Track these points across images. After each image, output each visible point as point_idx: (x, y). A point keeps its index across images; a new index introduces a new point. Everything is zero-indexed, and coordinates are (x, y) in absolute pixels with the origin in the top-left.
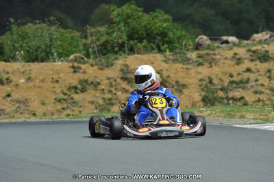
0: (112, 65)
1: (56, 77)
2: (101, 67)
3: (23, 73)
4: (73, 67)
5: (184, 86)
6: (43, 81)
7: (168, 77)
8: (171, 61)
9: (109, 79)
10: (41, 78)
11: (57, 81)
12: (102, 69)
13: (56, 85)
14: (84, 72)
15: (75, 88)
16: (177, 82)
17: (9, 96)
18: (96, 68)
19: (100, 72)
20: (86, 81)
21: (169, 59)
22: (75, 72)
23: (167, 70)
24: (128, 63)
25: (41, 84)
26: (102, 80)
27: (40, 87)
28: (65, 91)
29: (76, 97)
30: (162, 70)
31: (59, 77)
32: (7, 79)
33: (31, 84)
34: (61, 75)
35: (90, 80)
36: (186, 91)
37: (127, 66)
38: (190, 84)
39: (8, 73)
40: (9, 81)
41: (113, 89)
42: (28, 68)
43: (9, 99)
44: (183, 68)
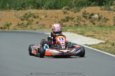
0: (80, 11)
1: (56, 16)
2: (75, 12)
3: (44, 14)
4: (64, 12)
5: (107, 20)
6: (51, 17)
7: (101, 16)
8: (103, 10)
9: (78, 16)
10: (51, 16)
11: (57, 17)
12: (75, 13)
13: (56, 19)
14: (68, 14)
15: (64, 20)
16: (105, 18)
17: (38, 23)
18: (73, 12)
19: (74, 14)
20: (68, 17)
21: (102, 9)
22: (65, 14)
23: (101, 13)
24: (86, 10)
25: (50, 19)
26: (75, 17)
27: (50, 20)
28: (60, 21)
29: (64, 23)
30: (99, 13)
31: (58, 16)
32: (38, 16)
33: (46, 18)
34: (59, 15)
35: (70, 17)
36: (108, 22)
37: (85, 11)
38: (110, 19)
39: (38, 14)
40: (38, 17)
41: (79, 21)
42: (46, 12)
43: (37, 24)
44: (108, 12)
